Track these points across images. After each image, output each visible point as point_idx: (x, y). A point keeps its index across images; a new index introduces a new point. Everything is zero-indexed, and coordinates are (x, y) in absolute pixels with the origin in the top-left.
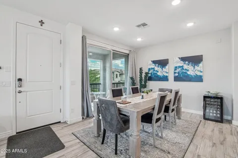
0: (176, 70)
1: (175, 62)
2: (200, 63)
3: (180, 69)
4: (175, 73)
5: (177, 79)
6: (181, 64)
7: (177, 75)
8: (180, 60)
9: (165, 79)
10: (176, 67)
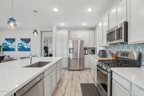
0: (18, 45)
1: (18, 41)
2: (29, 42)
3: (21, 45)
4: (18, 46)
5: (19, 50)
6: (21, 42)
7: (19, 47)
8: (20, 40)
9: (13, 50)
10: (19, 43)
